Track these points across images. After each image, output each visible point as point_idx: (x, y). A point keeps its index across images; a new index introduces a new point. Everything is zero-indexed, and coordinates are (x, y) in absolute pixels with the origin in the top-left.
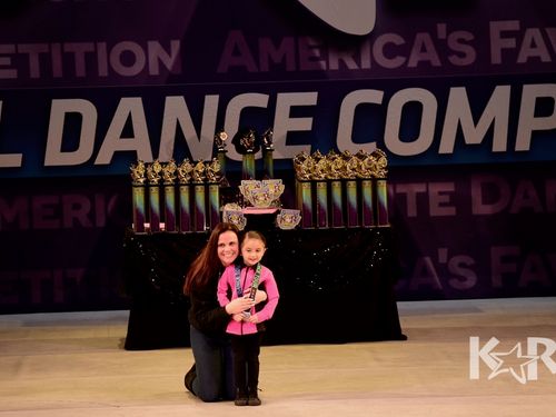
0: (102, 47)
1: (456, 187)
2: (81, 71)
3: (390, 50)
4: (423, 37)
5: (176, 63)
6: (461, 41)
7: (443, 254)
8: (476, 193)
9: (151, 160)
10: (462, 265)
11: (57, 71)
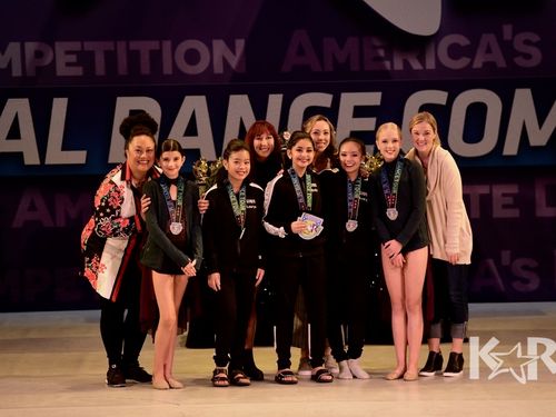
0: (167, 45)
1: (520, 189)
2: (145, 69)
3: (455, 51)
4: (488, 39)
5: (240, 62)
6: (527, 42)
7: (506, 256)
8: (540, 196)
9: (214, 159)
10: (525, 268)
11: (122, 68)
